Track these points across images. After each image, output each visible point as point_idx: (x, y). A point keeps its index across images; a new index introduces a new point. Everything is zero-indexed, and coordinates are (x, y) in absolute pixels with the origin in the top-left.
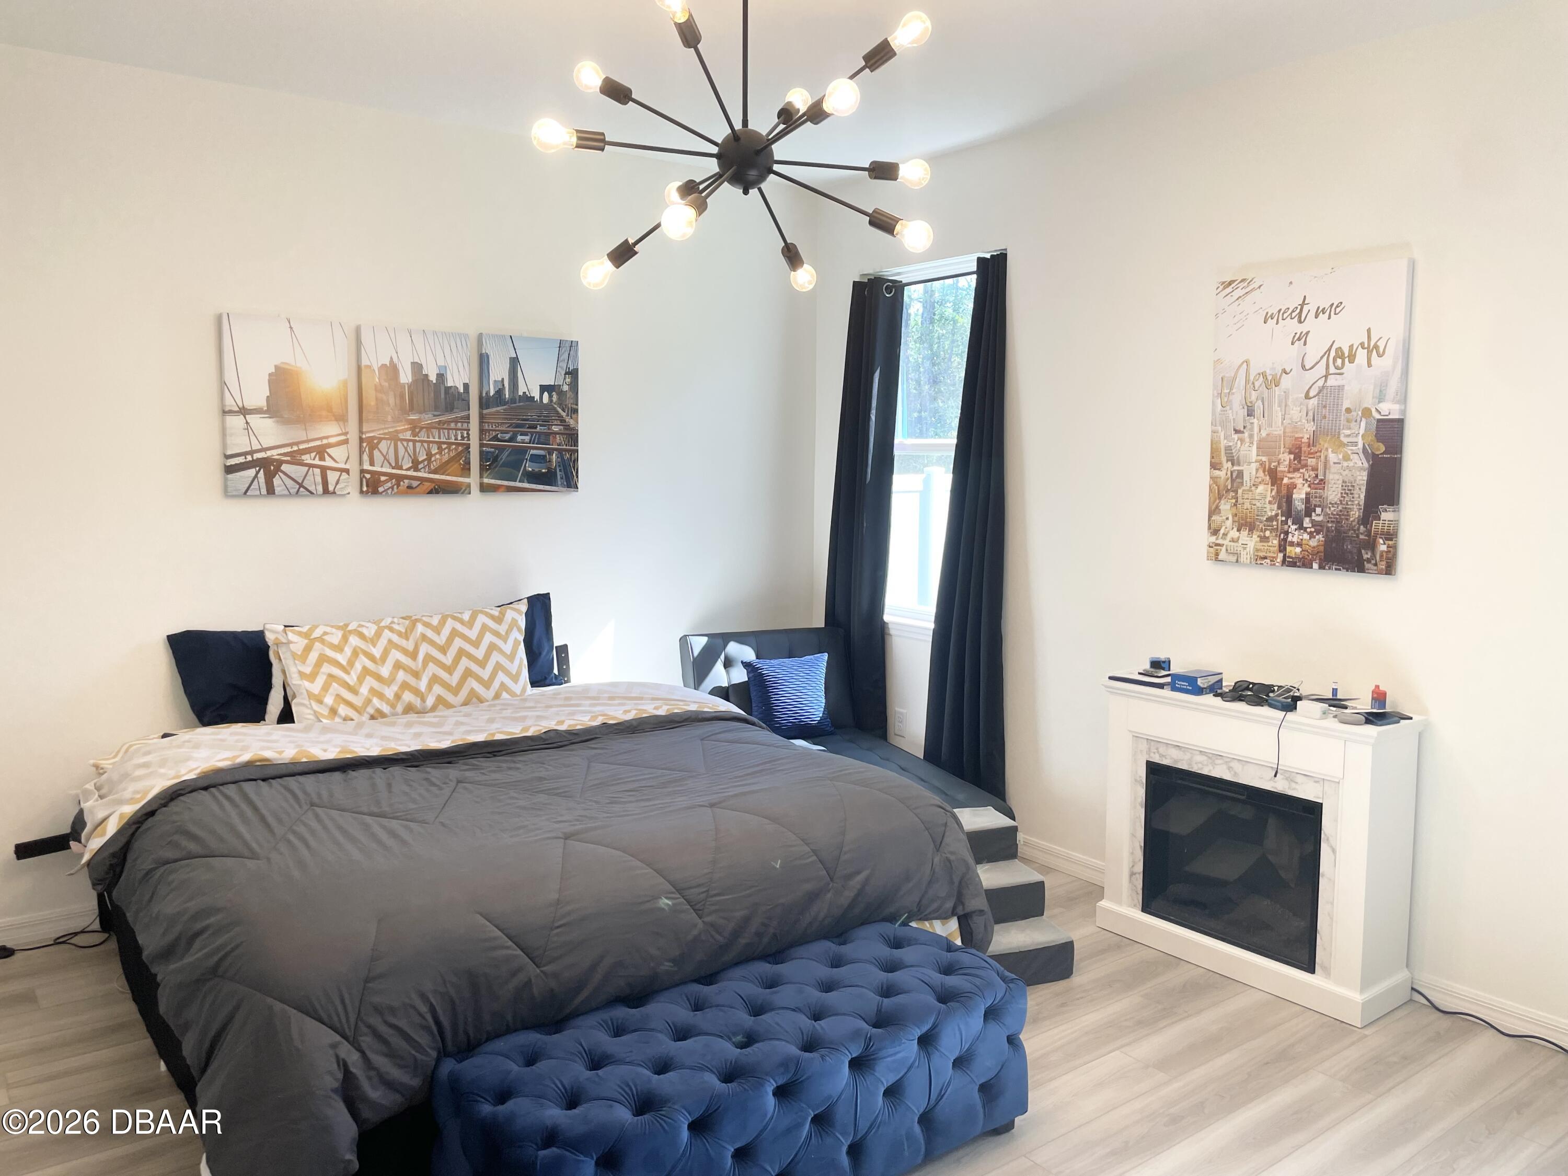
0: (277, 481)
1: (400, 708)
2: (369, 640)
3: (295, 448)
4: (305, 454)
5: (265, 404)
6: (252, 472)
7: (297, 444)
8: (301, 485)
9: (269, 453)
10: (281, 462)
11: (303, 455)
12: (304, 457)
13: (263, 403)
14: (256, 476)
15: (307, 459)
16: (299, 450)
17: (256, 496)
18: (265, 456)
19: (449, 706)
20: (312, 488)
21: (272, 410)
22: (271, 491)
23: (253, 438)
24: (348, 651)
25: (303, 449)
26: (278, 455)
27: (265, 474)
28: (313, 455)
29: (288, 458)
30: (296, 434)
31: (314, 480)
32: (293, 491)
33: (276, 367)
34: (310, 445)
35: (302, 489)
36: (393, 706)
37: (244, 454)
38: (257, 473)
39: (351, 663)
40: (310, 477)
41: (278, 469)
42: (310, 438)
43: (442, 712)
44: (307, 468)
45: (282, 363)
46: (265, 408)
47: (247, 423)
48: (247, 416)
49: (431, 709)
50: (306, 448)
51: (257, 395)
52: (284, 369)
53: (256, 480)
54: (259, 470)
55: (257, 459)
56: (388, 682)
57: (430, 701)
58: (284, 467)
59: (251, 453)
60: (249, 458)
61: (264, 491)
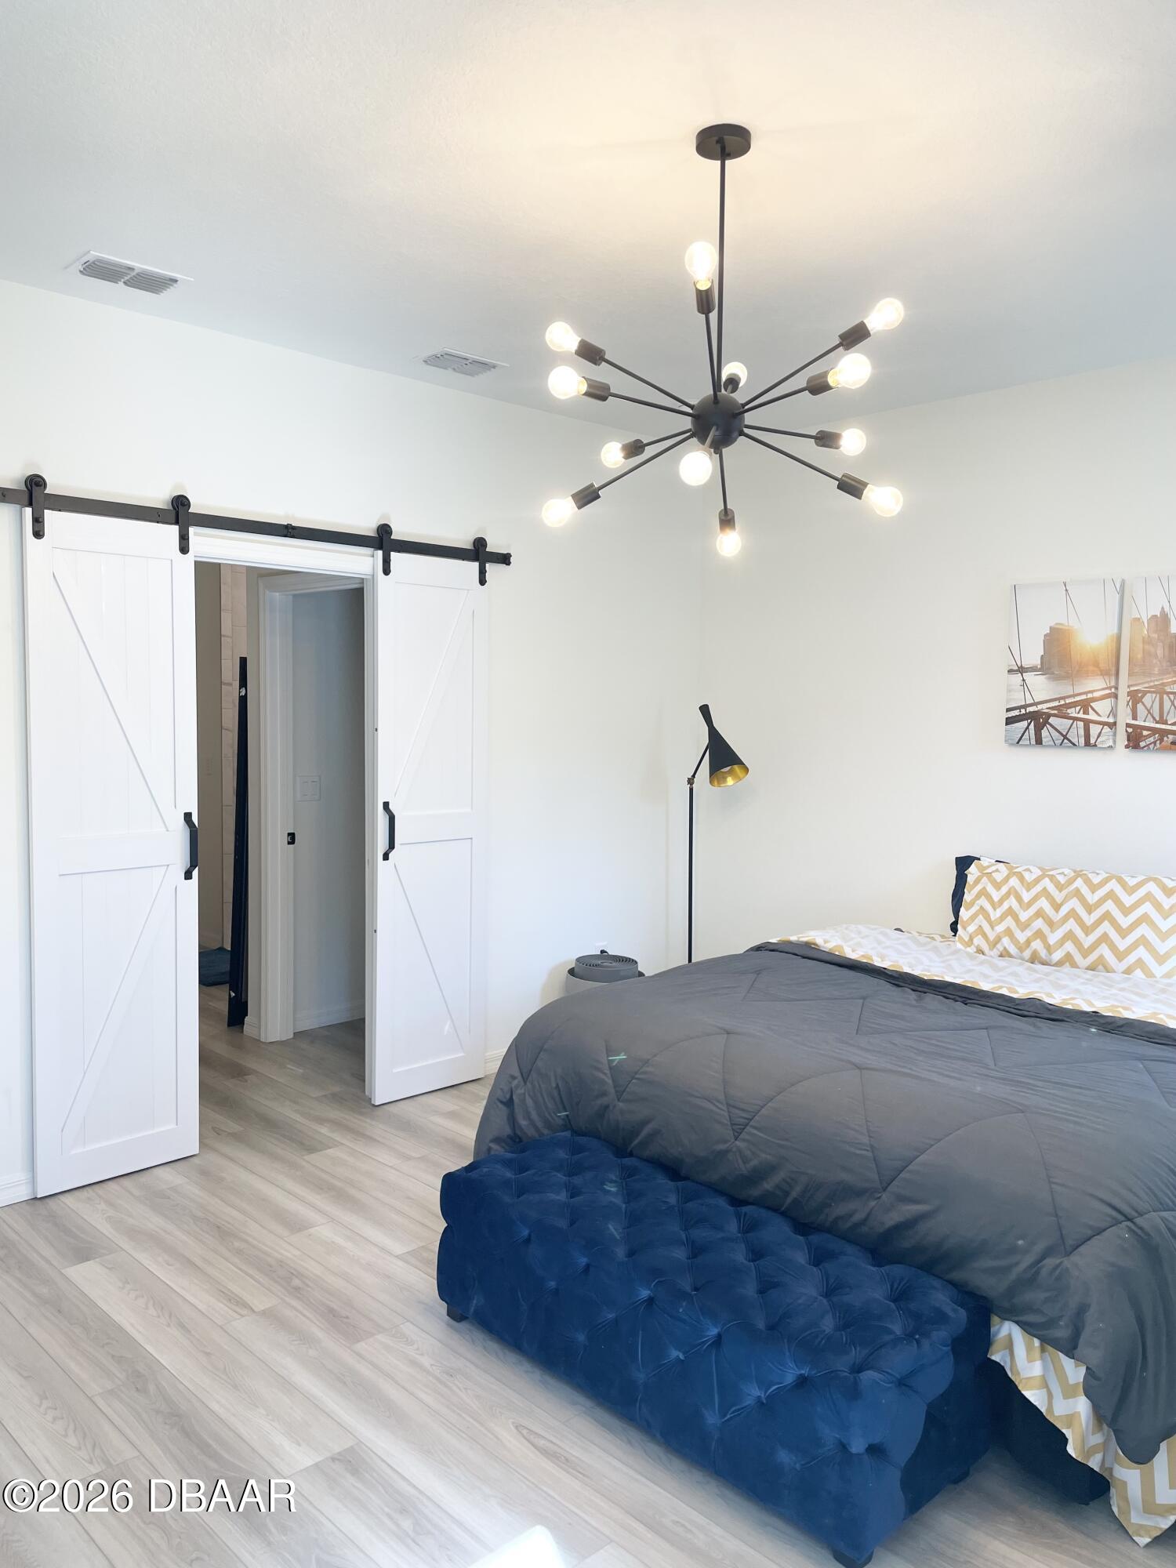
0: (1044, 733)
1: (1027, 954)
2: (1025, 885)
3: (1062, 702)
4: (1071, 708)
5: (1039, 662)
6: (1025, 724)
7: (1063, 698)
8: (1065, 737)
9: (1040, 707)
10: (1049, 716)
11: (1068, 708)
12: (1069, 711)
13: (1037, 662)
14: (1027, 728)
15: (1072, 712)
16: (1066, 704)
17: (1027, 745)
18: (1036, 709)
19: (1074, 965)
20: (1075, 741)
21: (1045, 668)
22: (1039, 741)
23: (1027, 693)
24: (1004, 889)
25: (1070, 703)
26: (1047, 708)
27: (1035, 726)
28: (1078, 708)
29: (1056, 712)
30: (1064, 689)
31: (1077, 733)
32: (1058, 742)
33: (1051, 628)
34: (1075, 700)
35: (1066, 741)
36: (1021, 949)
37: (1019, 708)
38: (1029, 724)
39: (1001, 901)
40: (1073, 730)
41: (1046, 722)
42: (1076, 692)
43: (1067, 968)
44: (1072, 721)
45: (1057, 624)
46: (1039, 667)
47: (1024, 680)
48: (1024, 674)
49: (1056, 964)
50: (1072, 702)
51: (1033, 655)
52: (1058, 629)
53: (1027, 731)
54: (1031, 722)
55: (1030, 712)
56: (1024, 926)
57: (1057, 956)
58: (1052, 720)
59: (1025, 707)
60: (1023, 711)
61: (1033, 741)
